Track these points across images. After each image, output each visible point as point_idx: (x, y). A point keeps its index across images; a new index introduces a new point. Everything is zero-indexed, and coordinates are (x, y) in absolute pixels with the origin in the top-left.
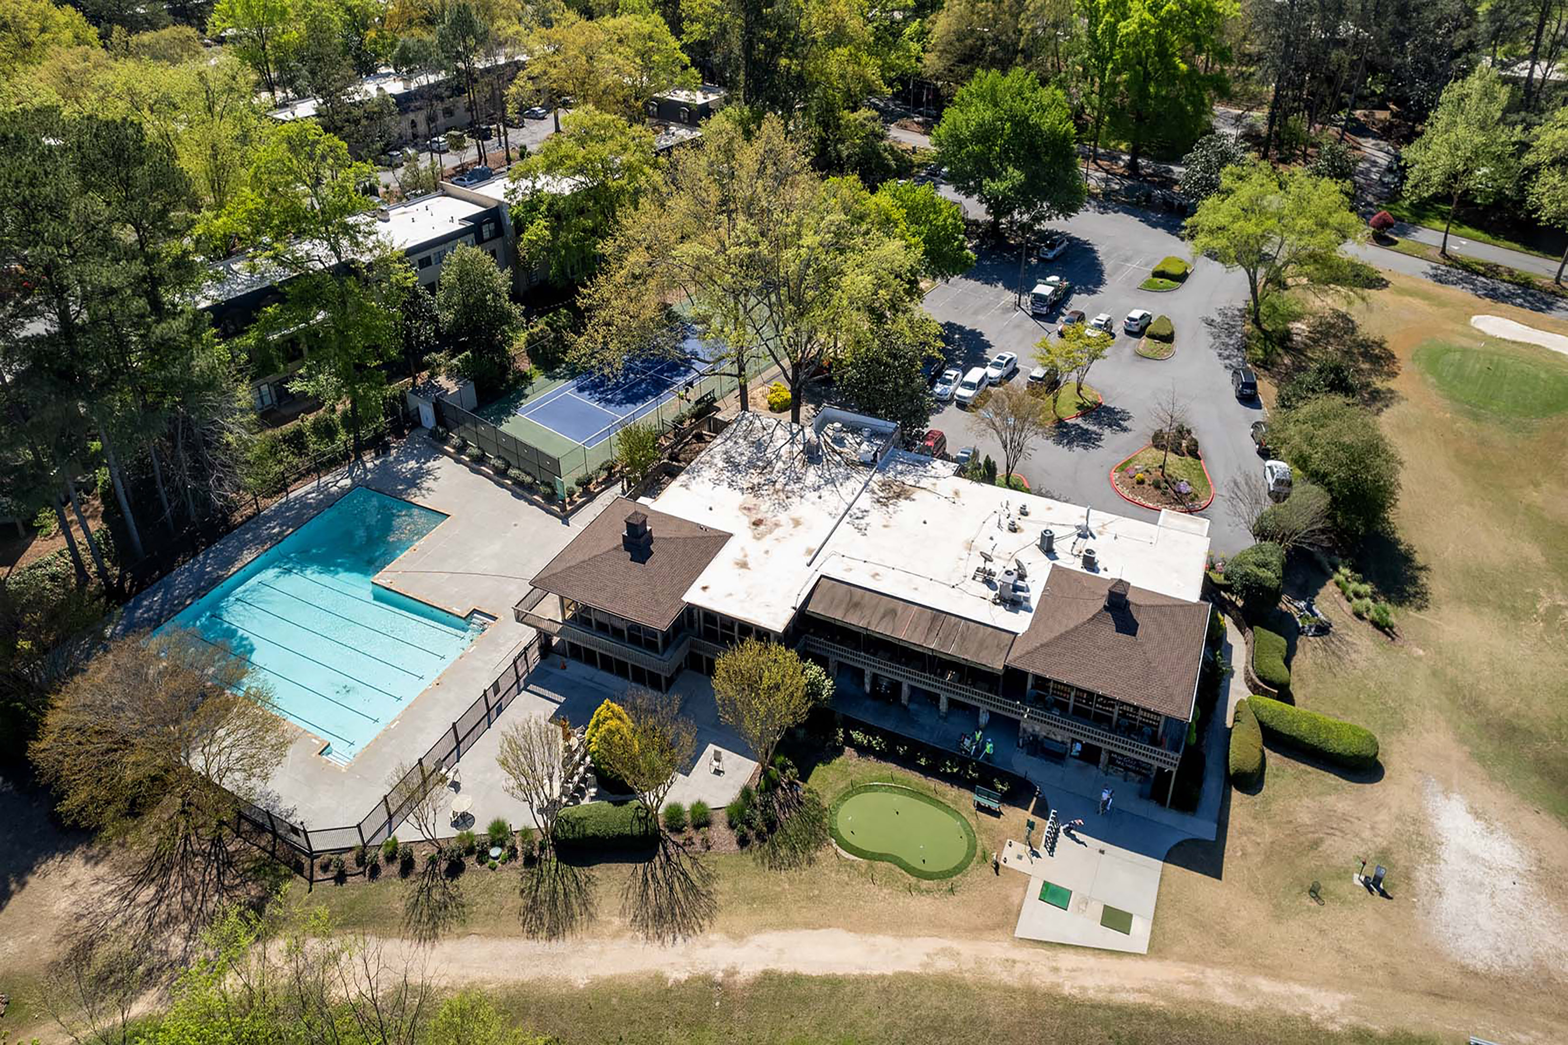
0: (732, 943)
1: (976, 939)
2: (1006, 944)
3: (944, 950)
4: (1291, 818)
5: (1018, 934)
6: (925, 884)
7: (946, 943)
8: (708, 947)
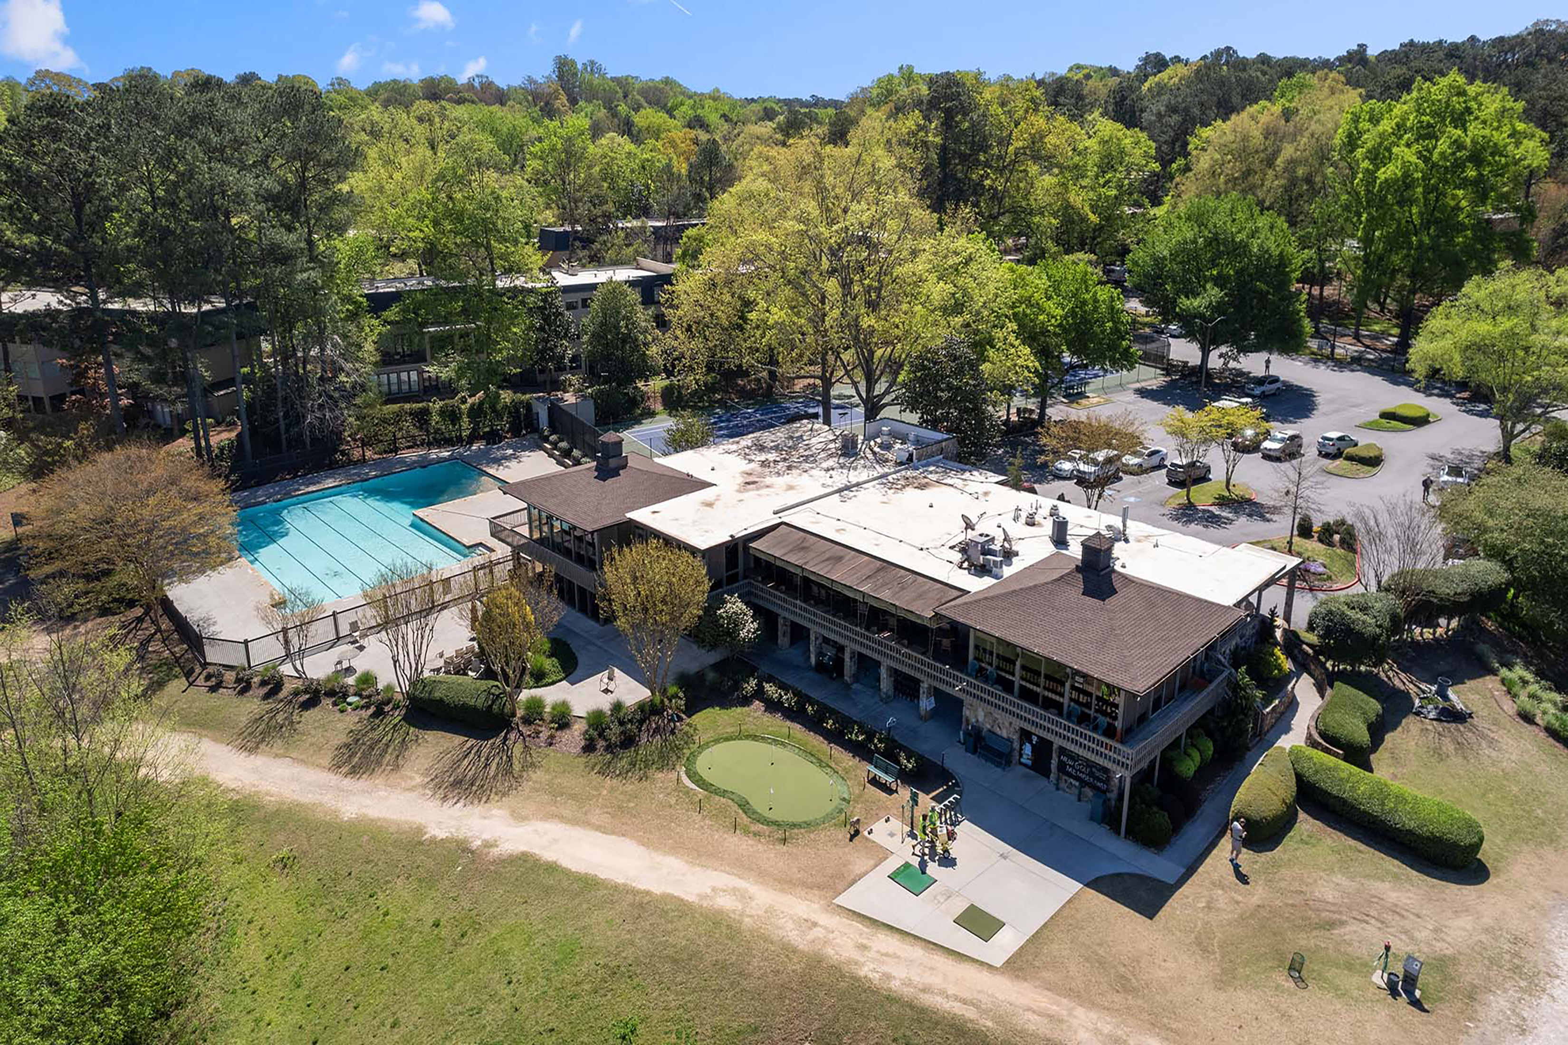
0: (511, 821)
1: (783, 890)
2: (816, 906)
3: (735, 889)
4: (1304, 889)
5: (839, 901)
6: (759, 827)
7: (742, 884)
8: (485, 818)
